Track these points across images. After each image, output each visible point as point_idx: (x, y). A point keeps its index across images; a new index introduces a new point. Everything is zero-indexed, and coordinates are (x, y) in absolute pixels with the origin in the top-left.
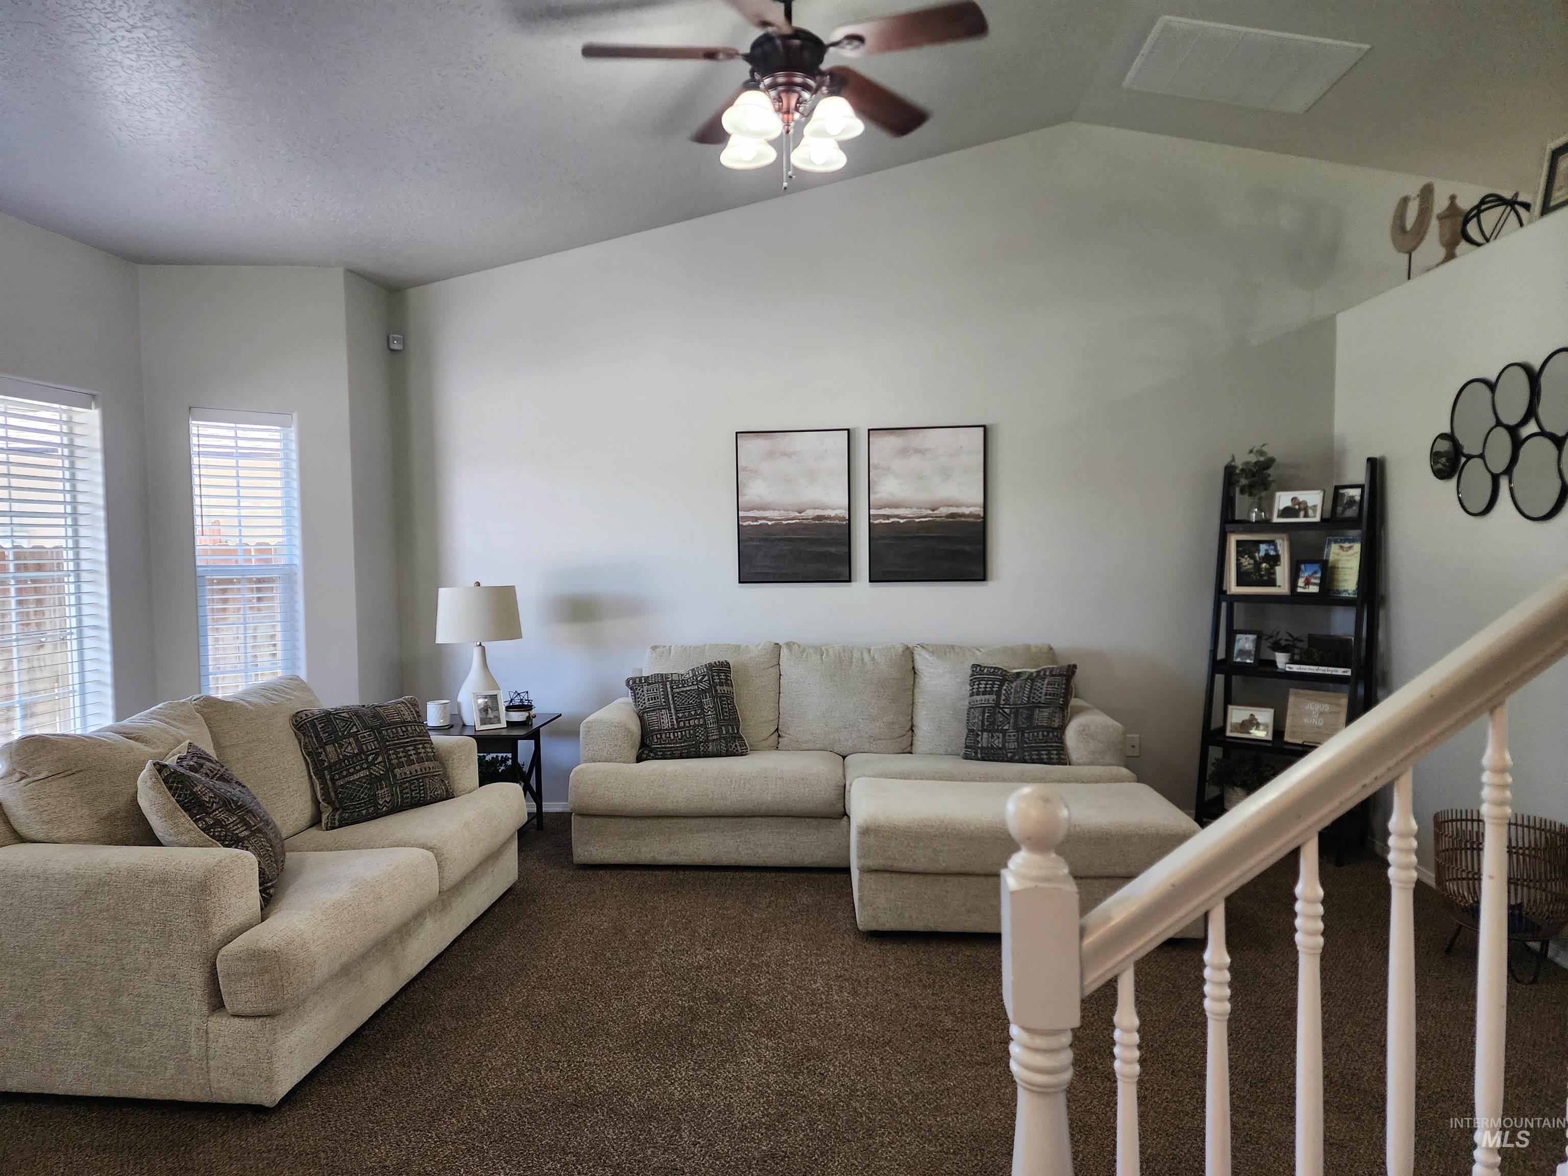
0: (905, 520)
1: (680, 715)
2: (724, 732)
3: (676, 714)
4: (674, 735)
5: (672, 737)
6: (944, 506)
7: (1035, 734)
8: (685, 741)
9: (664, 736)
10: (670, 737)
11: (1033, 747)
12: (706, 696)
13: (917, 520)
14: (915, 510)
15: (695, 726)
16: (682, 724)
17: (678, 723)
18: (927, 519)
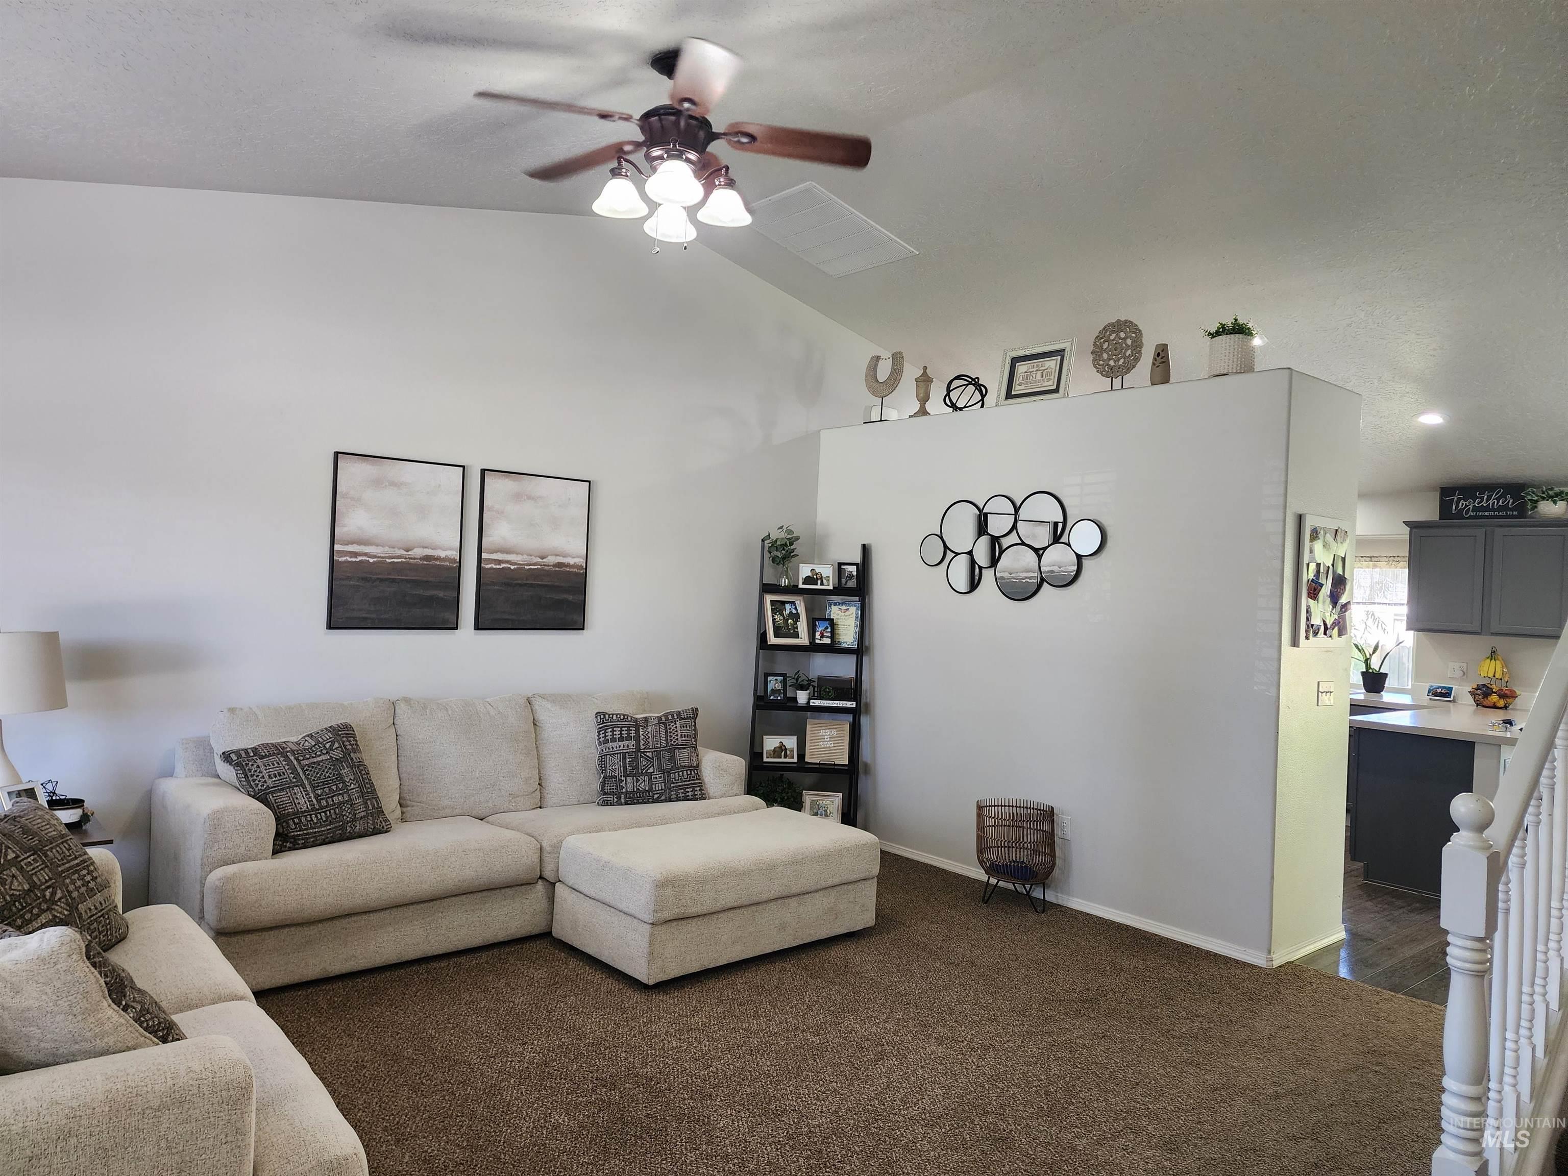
0: (516, 566)
1: (319, 792)
2: (371, 808)
3: (314, 792)
4: (316, 816)
5: (315, 820)
6: (551, 555)
7: (681, 773)
8: (331, 823)
9: (303, 819)
10: (312, 820)
11: (680, 786)
12: (343, 766)
13: (528, 567)
14: (525, 557)
15: (340, 803)
16: (324, 803)
17: (319, 801)
18: (536, 567)
